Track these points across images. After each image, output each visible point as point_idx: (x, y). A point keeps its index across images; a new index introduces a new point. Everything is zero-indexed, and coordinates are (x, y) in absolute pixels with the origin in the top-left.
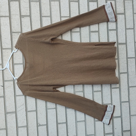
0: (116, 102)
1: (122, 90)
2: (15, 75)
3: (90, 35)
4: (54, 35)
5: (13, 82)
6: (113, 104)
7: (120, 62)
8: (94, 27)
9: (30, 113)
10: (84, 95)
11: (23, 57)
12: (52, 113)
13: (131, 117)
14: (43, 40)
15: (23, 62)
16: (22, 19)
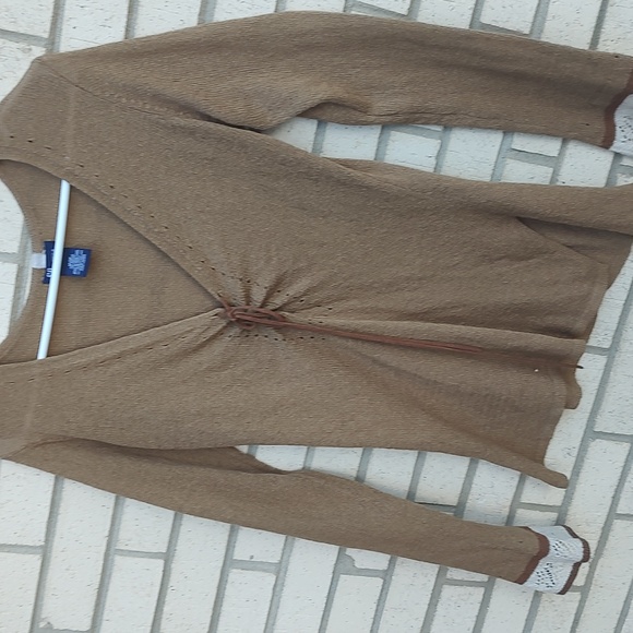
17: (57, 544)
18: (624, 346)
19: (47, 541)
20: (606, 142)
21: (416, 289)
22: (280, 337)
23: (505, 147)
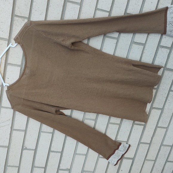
0: (134, 142)
1: (146, 129)
2: (6, 79)
3: (130, 47)
4: (78, 37)
5: (0, 87)
6: (129, 143)
7: (158, 94)
8: (140, 38)
10: (96, 125)
11: (23, 57)
12: (45, 138)
13: (146, 161)
14: (60, 40)
15: (22, 64)
17: (28, 129)
19: (26, 129)
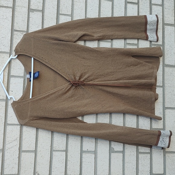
2: (10, 92)
5: (5, 102)
9: (25, 153)
15: (25, 75)
16: (31, 13)
18: (166, 85)
20: (147, 39)
21: (113, 75)
22: (84, 88)
23: (125, 43)
